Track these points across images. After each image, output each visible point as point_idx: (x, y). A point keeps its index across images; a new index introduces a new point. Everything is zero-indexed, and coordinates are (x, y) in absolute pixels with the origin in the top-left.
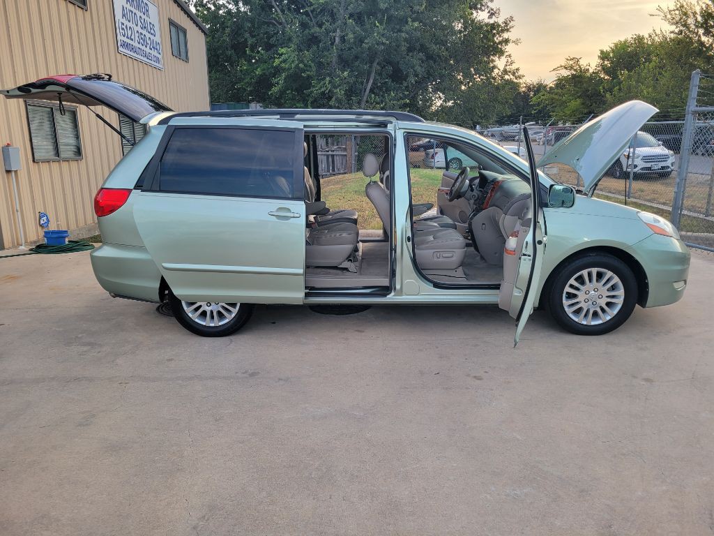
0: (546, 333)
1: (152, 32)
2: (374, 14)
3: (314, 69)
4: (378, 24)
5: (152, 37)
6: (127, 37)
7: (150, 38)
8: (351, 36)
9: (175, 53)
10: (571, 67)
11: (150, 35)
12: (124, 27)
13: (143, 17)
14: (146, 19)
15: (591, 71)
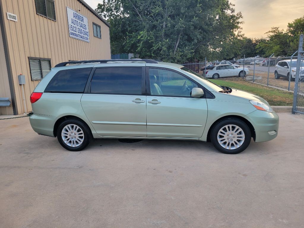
0: (212, 153)
1: (85, 28)
2: (179, 15)
3: (154, 39)
4: (181, 19)
5: (85, 30)
6: (74, 31)
7: (84, 30)
8: (169, 25)
9: (95, 35)
10: (274, 31)
11: (84, 29)
12: (72, 27)
13: (81, 22)
14: (82, 23)
15: (284, 32)
